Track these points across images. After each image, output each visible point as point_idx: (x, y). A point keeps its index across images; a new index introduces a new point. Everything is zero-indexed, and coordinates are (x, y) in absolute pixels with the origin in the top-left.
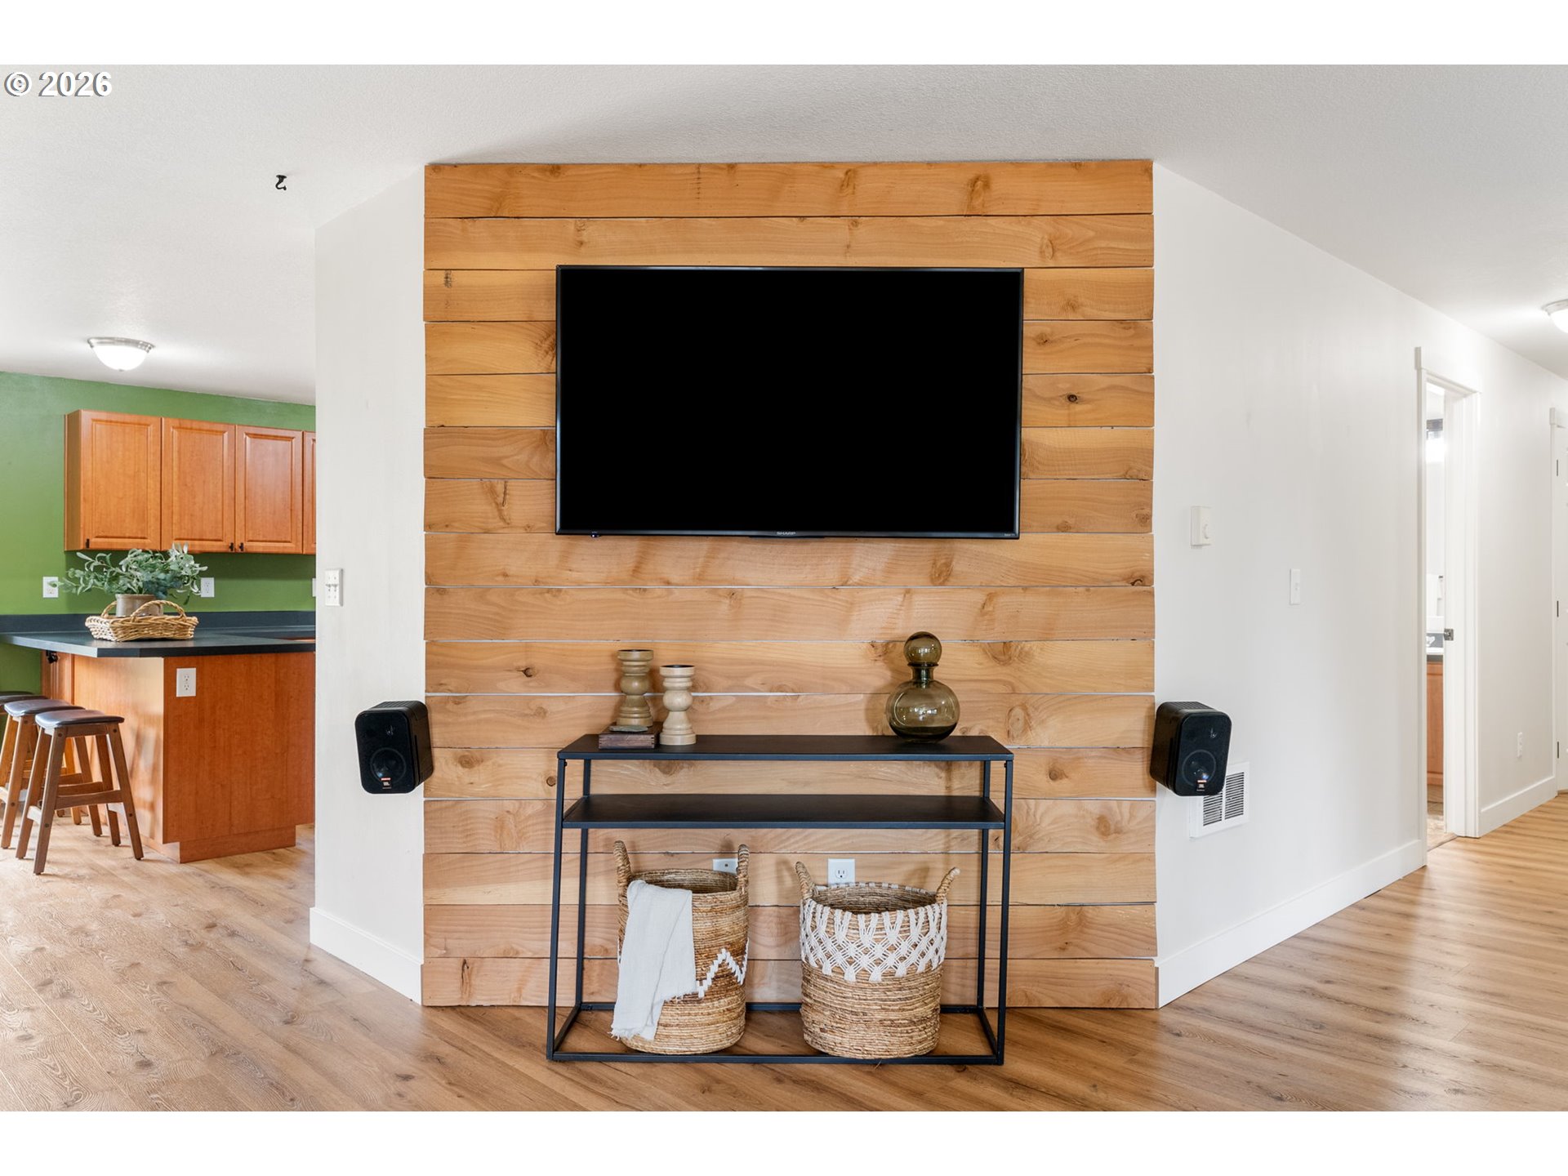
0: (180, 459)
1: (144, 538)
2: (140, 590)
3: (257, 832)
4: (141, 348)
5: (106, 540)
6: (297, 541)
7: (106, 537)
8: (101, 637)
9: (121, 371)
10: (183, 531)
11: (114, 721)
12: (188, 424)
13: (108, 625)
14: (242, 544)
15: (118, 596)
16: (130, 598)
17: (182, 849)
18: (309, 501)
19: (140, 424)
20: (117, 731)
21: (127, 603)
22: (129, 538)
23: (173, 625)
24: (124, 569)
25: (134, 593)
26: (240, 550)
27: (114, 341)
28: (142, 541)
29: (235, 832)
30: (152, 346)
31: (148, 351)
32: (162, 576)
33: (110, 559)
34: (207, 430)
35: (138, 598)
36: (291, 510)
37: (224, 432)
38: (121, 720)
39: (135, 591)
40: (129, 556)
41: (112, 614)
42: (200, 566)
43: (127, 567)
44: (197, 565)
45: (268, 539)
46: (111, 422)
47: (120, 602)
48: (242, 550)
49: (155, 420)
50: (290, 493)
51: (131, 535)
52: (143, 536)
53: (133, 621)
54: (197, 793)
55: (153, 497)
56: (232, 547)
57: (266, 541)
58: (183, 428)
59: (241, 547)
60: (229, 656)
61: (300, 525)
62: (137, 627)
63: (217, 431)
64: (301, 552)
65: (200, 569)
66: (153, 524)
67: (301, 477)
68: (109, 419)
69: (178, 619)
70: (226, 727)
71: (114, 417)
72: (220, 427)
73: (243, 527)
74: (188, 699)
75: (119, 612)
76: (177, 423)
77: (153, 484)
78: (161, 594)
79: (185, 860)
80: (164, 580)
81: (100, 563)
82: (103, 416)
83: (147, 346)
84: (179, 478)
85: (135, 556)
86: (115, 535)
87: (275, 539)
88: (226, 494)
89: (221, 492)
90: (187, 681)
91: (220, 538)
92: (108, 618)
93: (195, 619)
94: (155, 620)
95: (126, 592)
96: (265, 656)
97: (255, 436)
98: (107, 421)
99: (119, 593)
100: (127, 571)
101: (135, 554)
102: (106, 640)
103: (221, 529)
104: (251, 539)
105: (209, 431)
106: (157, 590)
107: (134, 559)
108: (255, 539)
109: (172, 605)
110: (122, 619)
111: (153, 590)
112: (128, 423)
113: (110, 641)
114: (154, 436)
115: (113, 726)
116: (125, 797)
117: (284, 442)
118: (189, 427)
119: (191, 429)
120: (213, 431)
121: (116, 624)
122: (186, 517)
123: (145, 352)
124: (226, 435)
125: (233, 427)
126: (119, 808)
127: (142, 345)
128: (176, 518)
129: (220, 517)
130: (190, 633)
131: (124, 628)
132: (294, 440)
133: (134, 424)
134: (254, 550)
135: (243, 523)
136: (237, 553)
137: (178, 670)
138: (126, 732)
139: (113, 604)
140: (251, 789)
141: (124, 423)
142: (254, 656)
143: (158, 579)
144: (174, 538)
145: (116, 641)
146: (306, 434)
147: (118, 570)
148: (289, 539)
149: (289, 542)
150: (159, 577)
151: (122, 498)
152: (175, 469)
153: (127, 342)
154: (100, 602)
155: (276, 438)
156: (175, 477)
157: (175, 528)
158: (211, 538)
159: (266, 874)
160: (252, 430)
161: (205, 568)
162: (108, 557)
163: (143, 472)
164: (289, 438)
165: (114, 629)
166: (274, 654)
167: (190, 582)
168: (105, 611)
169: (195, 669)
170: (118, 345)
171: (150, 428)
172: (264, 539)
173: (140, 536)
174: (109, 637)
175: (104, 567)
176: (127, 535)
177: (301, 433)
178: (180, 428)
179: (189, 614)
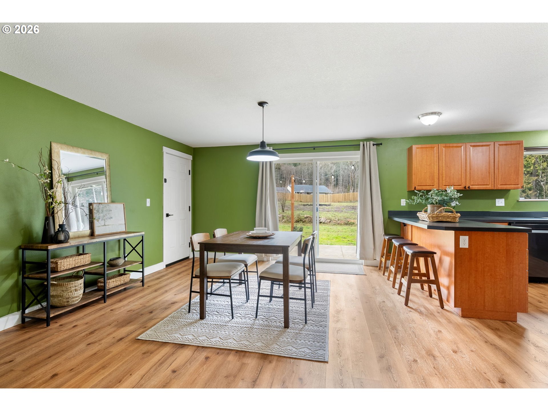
0: (445, 158)
1: (433, 186)
2: (437, 203)
3: (497, 312)
4: (437, 115)
5: (421, 187)
6: (492, 184)
7: (421, 186)
8: (423, 219)
9: (430, 125)
10: (447, 183)
11: (432, 254)
12: (448, 145)
13: (427, 216)
14: (469, 186)
15: (428, 205)
16: (433, 206)
17: (462, 311)
18: (497, 168)
19: (431, 147)
20: (433, 257)
21: (432, 208)
22: (428, 186)
23: (451, 216)
24: (430, 196)
25: (435, 204)
26: (468, 189)
27: (427, 114)
28: (433, 187)
29: (487, 309)
30: (441, 114)
31: (439, 116)
32: (446, 198)
33: (426, 192)
34: (455, 146)
35: (436, 206)
36: (489, 173)
37: (462, 146)
38: (435, 253)
39: (435, 203)
40: (432, 191)
41: (426, 211)
42: (460, 194)
43: (431, 195)
44: (459, 194)
45: (479, 184)
46: (422, 148)
47: (429, 207)
48: (469, 189)
49: (437, 145)
50: (489, 166)
51: (429, 185)
52: (433, 185)
53: (436, 215)
54: (469, 289)
55: (436, 171)
56: (465, 187)
57: (478, 185)
58: (447, 147)
59: (469, 187)
60: (483, 232)
61: (493, 178)
62: (437, 217)
63: (459, 146)
64: (494, 189)
65: (460, 195)
66: (436, 180)
67: (493, 160)
68: (422, 147)
69: (453, 214)
70: (482, 262)
71: (423, 146)
72: (460, 145)
73: (469, 180)
74: (465, 249)
75: (429, 211)
76: (444, 145)
77: (436, 167)
78: (445, 205)
79: (463, 316)
80: (447, 199)
81: (422, 194)
82: (420, 146)
83: (439, 114)
84: (445, 164)
85: (434, 191)
86: (424, 185)
87: (482, 184)
88: (463, 169)
89: (461, 168)
90: (464, 241)
91: (460, 184)
92: (424, 213)
93: (459, 214)
94: (444, 214)
95: (431, 204)
96: (501, 233)
97: (474, 146)
98: (421, 148)
99: (428, 204)
100: (431, 196)
101: (434, 190)
102: (425, 221)
103: (461, 181)
104: (472, 184)
105: (456, 146)
106: (444, 203)
107: (434, 192)
108: (474, 184)
109: (451, 209)
110: (432, 214)
111: (442, 203)
112: (428, 148)
113: (427, 221)
114: (436, 151)
115: (432, 255)
116: (436, 282)
117: (486, 147)
118: (449, 146)
119: (450, 147)
120: (457, 146)
121: (430, 216)
122: (448, 178)
123: (438, 116)
124: (462, 147)
125: (465, 144)
126: (434, 287)
127: (437, 113)
128: (444, 178)
129: (460, 177)
130: (457, 220)
131: (432, 217)
132: (490, 146)
133: (430, 147)
134: (474, 188)
135: (469, 179)
136: (467, 190)
137: (461, 236)
138: (436, 258)
139: (426, 208)
140: (494, 292)
141: (426, 148)
142: (496, 233)
143: (444, 199)
144: (444, 185)
145: (429, 222)
146: (496, 143)
147: (428, 196)
148: (488, 184)
149: (488, 185)
150: (445, 198)
151: (426, 173)
152: (444, 161)
153: (432, 113)
154: (422, 207)
155: (482, 146)
156: (444, 164)
157: (444, 182)
158: (457, 185)
159: (511, 340)
160: (473, 144)
161: (462, 195)
162: (425, 191)
163: (433, 163)
164: (488, 145)
165: (429, 217)
166: (506, 232)
167: (455, 200)
168: (423, 210)
169: (468, 236)
170: (429, 115)
171: (435, 148)
172: (478, 184)
173: (432, 185)
174: (426, 220)
175: (424, 195)
176: (428, 185)
177: (493, 142)
178: (445, 147)
179: (457, 212)
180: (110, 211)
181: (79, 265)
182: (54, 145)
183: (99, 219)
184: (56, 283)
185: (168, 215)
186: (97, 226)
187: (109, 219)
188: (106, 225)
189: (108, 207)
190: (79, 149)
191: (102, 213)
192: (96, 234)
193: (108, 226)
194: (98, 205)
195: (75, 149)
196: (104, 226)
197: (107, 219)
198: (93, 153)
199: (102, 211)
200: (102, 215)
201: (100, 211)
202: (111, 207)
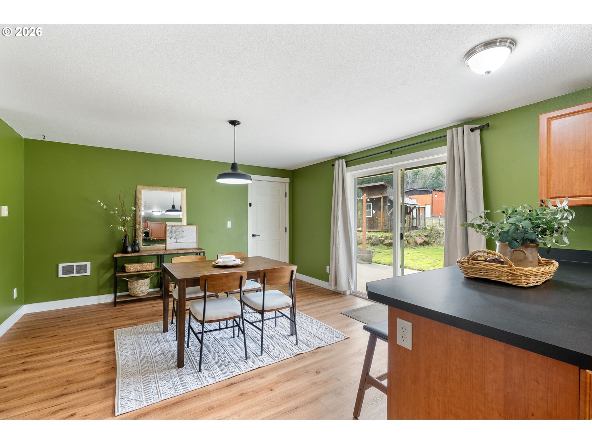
180: (183, 232)
181: (144, 269)
182: (138, 187)
183: (172, 237)
184: (128, 280)
185: (254, 236)
186: (169, 242)
187: (181, 238)
188: (177, 243)
189: (180, 229)
190: (158, 187)
191: (175, 233)
192: (167, 249)
193: (180, 243)
194: (171, 227)
195: (155, 188)
196: (176, 243)
197: (179, 238)
198: (170, 189)
199: (175, 232)
200: (175, 234)
201: (173, 232)
202: (183, 229)
